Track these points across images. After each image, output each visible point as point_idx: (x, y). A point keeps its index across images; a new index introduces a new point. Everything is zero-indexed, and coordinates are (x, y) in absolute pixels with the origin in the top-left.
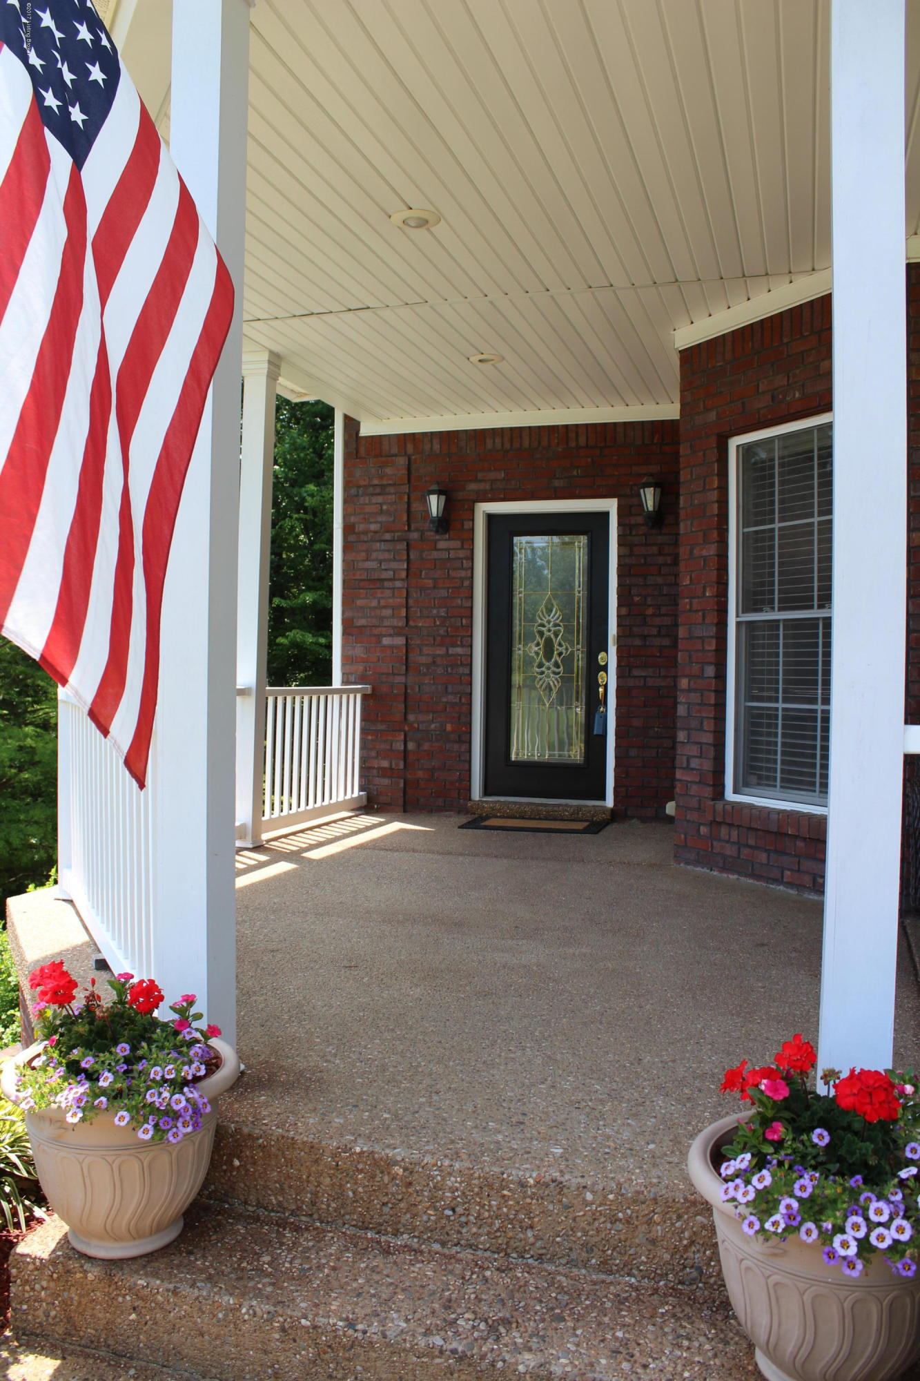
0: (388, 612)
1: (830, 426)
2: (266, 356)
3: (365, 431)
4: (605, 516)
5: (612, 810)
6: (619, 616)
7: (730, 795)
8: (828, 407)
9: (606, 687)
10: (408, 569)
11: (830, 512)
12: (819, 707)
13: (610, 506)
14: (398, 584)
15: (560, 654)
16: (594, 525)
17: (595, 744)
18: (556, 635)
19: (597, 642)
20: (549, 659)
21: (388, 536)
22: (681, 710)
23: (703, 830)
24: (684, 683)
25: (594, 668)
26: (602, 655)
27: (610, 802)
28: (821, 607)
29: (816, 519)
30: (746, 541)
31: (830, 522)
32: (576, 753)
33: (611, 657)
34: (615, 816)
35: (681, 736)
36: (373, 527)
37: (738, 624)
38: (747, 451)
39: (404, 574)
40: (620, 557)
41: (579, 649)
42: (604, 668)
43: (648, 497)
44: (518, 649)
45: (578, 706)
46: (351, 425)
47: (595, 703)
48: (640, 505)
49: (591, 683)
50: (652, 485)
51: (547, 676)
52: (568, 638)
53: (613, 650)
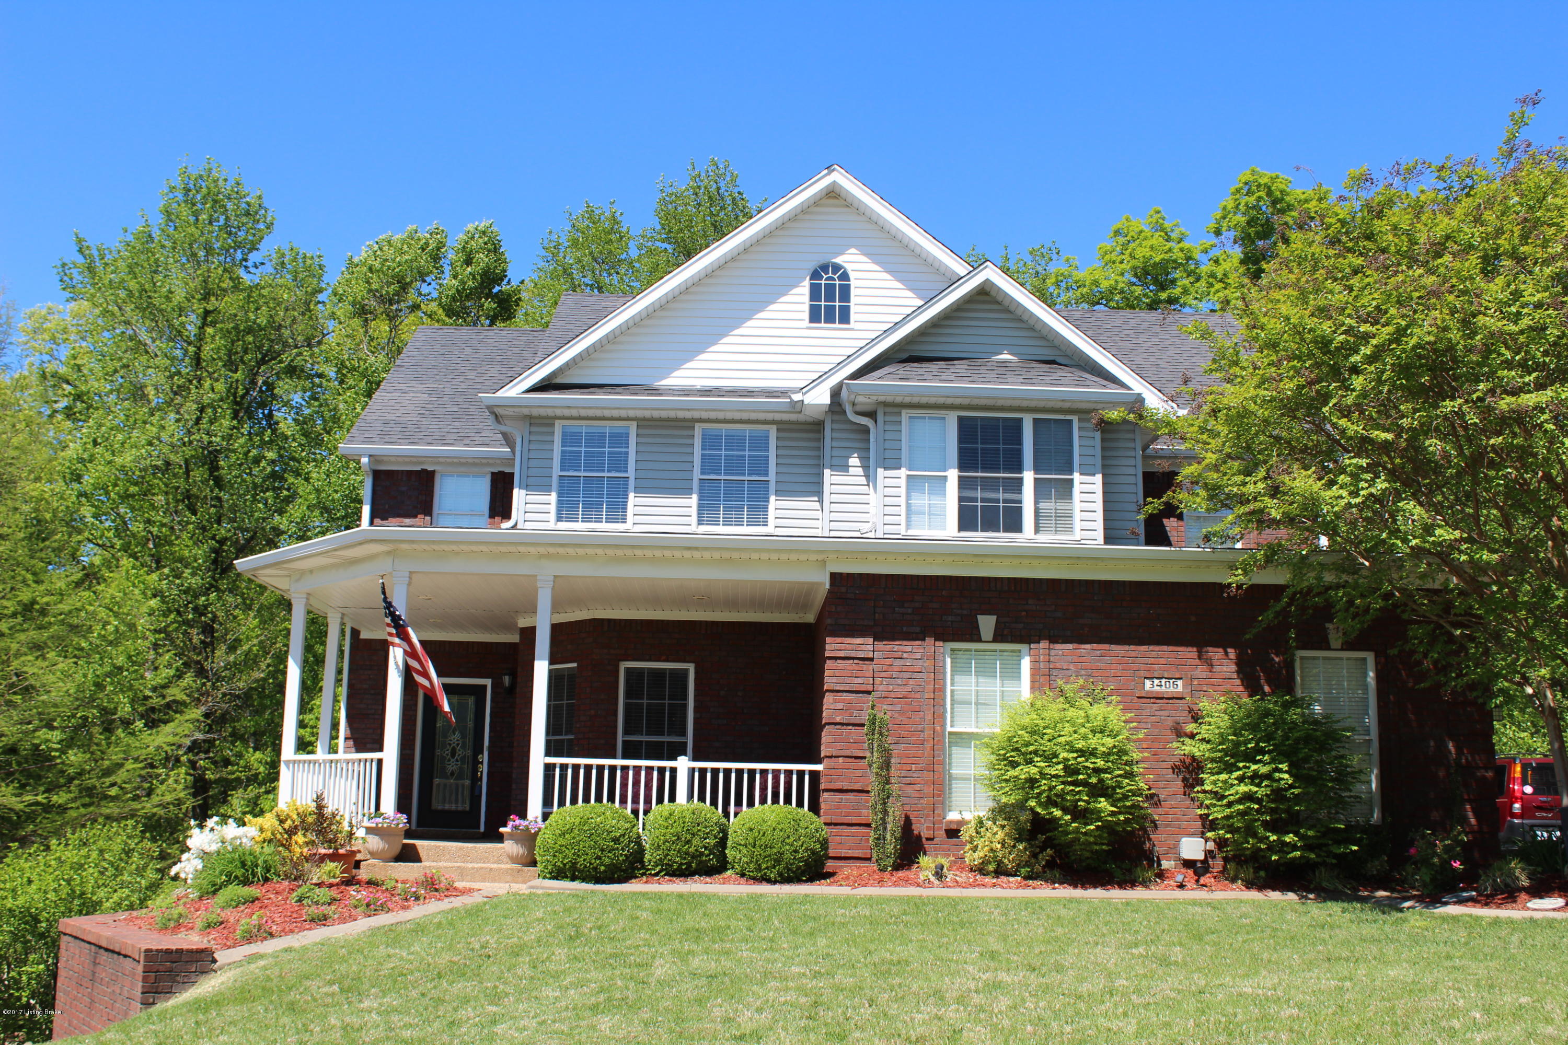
3: (363, 636)
4: (485, 687)
5: (483, 832)
6: (490, 737)
9: (482, 772)
13: (488, 682)
15: (459, 755)
16: (479, 692)
17: (475, 799)
18: (457, 744)
19: (478, 749)
20: (453, 758)
22: (514, 776)
24: (515, 764)
25: (476, 763)
26: (480, 756)
27: (482, 829)
32: (465, 807)
33: (485, 758)
34: (484, 834)
35: (514, 786)
40: (492, 708)
41: (469, 753)
42: (482, 763)
43: (507, 680)
44: (438, 752)
45: (467, 782)
46: (355, 633)
47: (476, 780)
48: (502, 683)
49: (475, 770)
50: (509, 675)
51: (452, 766)
52: (464, 747)
53: (486, 753)
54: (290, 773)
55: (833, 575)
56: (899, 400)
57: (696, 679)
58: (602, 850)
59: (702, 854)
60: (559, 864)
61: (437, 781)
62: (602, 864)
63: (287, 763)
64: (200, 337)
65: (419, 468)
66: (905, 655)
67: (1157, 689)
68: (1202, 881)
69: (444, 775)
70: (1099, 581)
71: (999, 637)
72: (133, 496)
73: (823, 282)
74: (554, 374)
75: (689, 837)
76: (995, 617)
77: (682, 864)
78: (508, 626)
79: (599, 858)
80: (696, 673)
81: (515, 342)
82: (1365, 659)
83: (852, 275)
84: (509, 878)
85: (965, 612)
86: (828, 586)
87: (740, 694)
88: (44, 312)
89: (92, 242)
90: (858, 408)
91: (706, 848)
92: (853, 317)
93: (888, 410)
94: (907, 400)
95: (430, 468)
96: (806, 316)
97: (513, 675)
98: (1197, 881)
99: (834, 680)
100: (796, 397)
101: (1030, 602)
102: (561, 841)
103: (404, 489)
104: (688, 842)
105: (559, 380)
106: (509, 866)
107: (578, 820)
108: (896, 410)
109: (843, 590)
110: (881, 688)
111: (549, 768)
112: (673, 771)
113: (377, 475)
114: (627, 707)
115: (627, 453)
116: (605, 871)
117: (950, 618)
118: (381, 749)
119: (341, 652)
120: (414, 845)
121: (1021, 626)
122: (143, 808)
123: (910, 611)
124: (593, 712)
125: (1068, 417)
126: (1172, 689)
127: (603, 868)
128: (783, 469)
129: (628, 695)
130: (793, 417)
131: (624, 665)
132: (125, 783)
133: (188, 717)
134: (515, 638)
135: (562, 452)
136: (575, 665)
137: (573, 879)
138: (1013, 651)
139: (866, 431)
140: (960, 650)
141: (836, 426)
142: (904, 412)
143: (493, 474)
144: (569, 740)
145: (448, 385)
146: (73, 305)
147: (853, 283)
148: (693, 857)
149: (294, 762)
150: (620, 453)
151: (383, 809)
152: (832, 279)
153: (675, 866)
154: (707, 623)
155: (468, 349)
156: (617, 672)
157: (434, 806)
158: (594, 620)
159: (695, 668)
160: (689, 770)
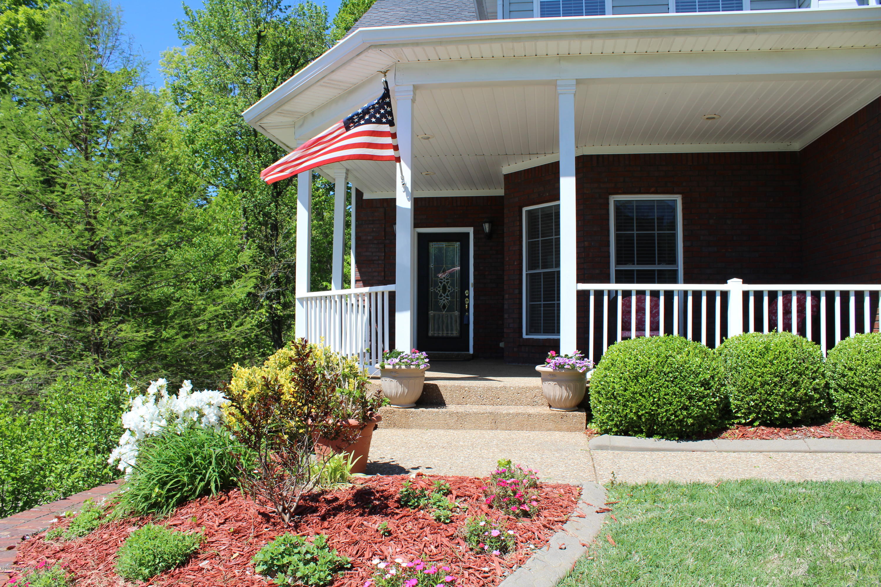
0: (376, 274)
1: (559, 206)
2: (345, 171)
3: (366, 197)
4: (468, 234)
5: (472, 355)
6: (474, 275)
7: (525, 336)
8: (558, 199)
9: (469, 305)
10: (385, 256)
11: (559, 234)
12: (556, 302)
13: (470, 230)
14: (380, 262)
15: (449, 291)
16: (463, 238)
17: (465, 327)
18: (447, 283)
19: (465, 285)
20: (444, 294)
21: (375, 242)
22: (506, 307)
23: (515, 349)
24: (507, 296)
25: (463, 297)
26: (467, 291)
28: (556, 267)
29: (554, 237)
30: (529, 245)
31: (559, 238)
32: (455, 333)
33: (471, 292)
34: (473, 357)
36: (369, 238)
37: (527, 274)
38: (529, 212)
39: (383, 258)
40: (475, 251)
41: (457, 289)
42: (468, 297)
43: (487, 227)
44: (432, 289)
45: (457, 313)
46: (359, 194)
47: (464, 311)
48: (483, 230)
49: (463, 303)
50: (488, 222)
51: (444, 300)
52: (452, 285)
53: (471, 289)
54: (304, 310)
57: (684, 209)
58: (690, 398)
59: (811, 398)
60: (631, 415)
61: (431, 313)
62: (689, 416)
63: (301, 300)
64: (257, 53)
69: (437, 308)
72: (225, 151)
75: (795, 377)
77: (787, 412)
79: (686, 408)
80: (683, 203)
84: (551, 425)
88: (172, 52)
89: (193, 8)
91: (815, 389)
97: (492, 223)
102: (634, 388)
104: (795, 384)
106: (546, 410)
107: (653, 361)
111: (582, 297)
112: (725, 295)
114: (618, 238)
116: (692, 424)
118: (393, 282)
119: (347, 225)
120: (436, 385)
122: (225, 336)
124: (586, 243)
127: (690, 421)
129: (618, 228)
131: (613, 199)
132: (210, 320)
133: (251, 275)
137: (650, 435)
146: (187, 48)
148: (801, 402)
149: (307, 299)
151: (399, 347)
153: (777, 415)
156: (608, 204)
157: (430, 334)
158: (583, 156)
159: (683, 199)
160: (746, 294)
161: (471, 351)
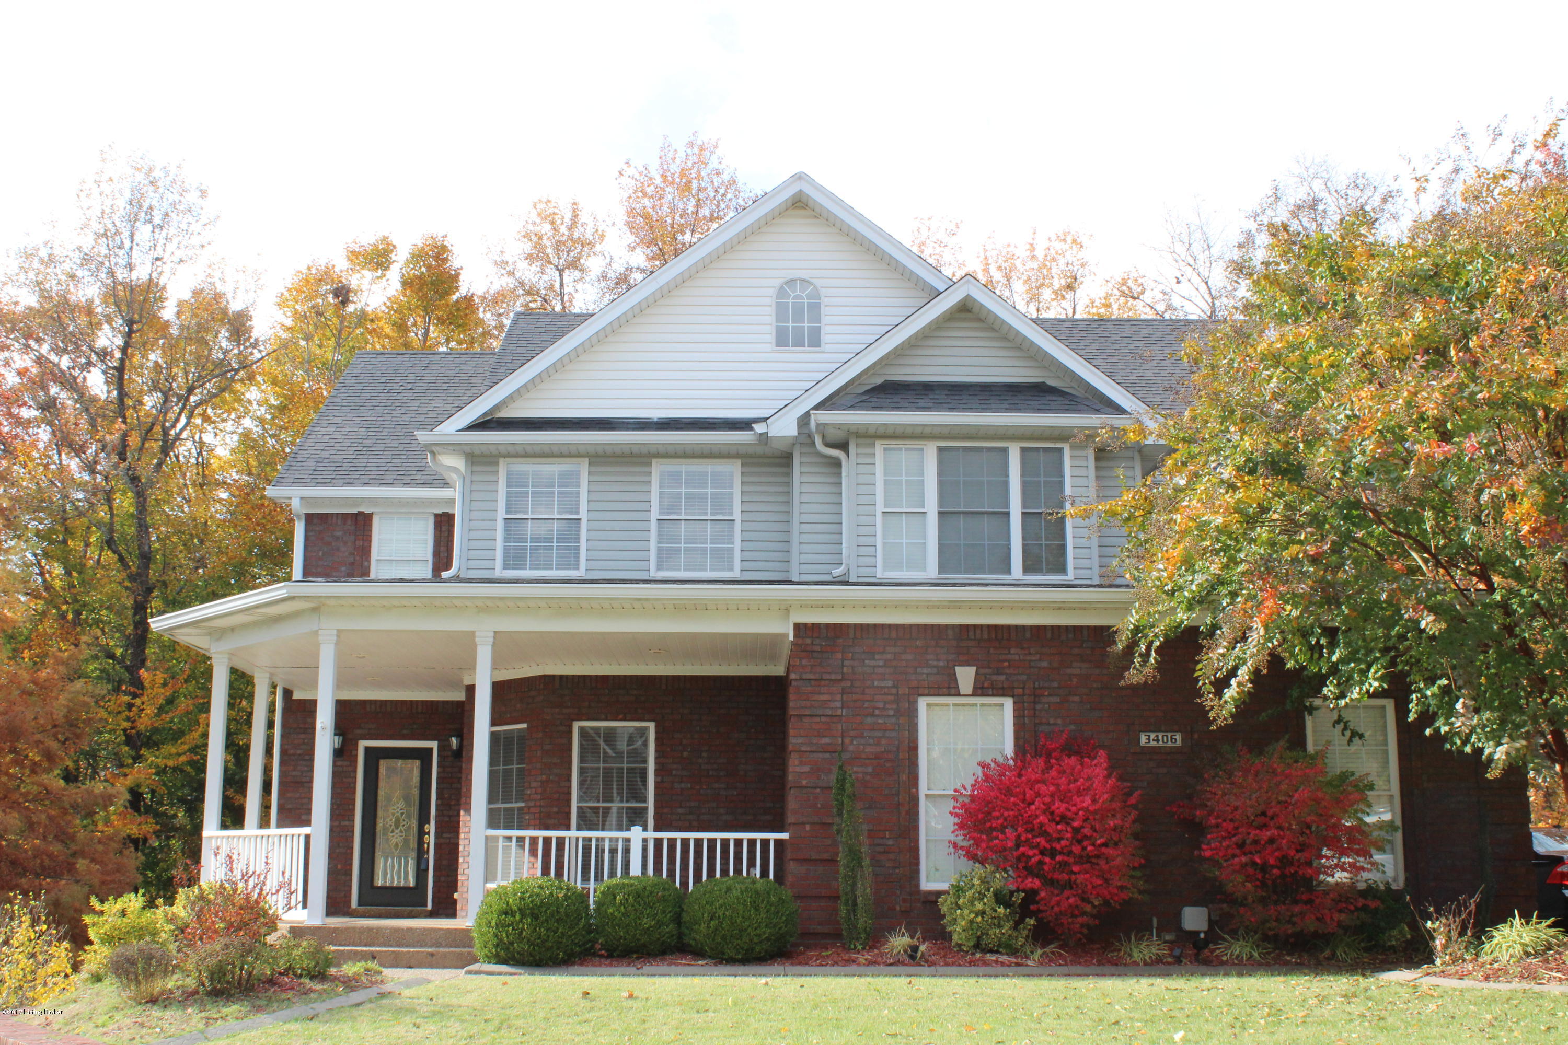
3: (296, 696)
4: (431, 750)
5: (432, 911)
6: (437, 805)
9: (429, 844)
13: (434, 745)
15: (404, 826)
16: (424, 755)
17: (422, 876)
18: (402, 816)
19: (424, 819)
20: (397, 829)
25: (422, 833)
26: (427, 826)
28: (516, 802)
29: (515, 766)
32: (411, 881)
33: (432, 827)
34: (432, 914)
35: (461, 860)
36: (299, 752)
40: (438, 773)
41: (414, 823)
42: (428, 833)
43: (454, 742)
44: (380, 823)
45: (411, 856)
46: (287, 693)
47: (422, 852)
48: (450, 745)
49: (420, 842)
50: (457, 736)
51: (393, 839)
52: (408, 817)
53: (433, 822)
55: (797, 626)
56: (872, 431)
57: (657, 739)
63: (209, 840)
65: (355, 511)
66: (877, 712)
67: (1153, 743)
68: (1202, 956)
70: (1088, 627)
71: (980, 690)
73: (790, 301)
74: (497, 407)
76: (974, 669)
78: (454, 684)
80: (657, 733)
81: (463, 367)
82: (1384, 707)
83: (823, 292)
84: (447, 963)
85: (941, 664)
86: (791, 638)
87: (704, 754)
90: (830, 439)
92: (825, 338)
93: (861, 441)
94: (881, 431)
95: (367, 511)
96: (772, 338)
97: (460, 736)
98: (1197, 955)
99: (800, 741)
100: (759, 428)
101: (1012, 651)
103: (339, 534)
105: (504, 414)
106: (447, 949)
108: (868, 441)
109: (809, 641)
110: (851, 748)
113: (310, 519)
114: (582, 771)
115: (578, 493)
117: (925, 671)
118: (307, 823)
119: (270, 725)
121: (1003, 678)
123: (881, 663)
124: (544, 777)
125: (1058, 445)
126: (1170, 744)
128: (748, 507)
129: (582, 758)
130: (760, 450)
131: (576, 725)
134: (460, 696)
135: (508, 492)
136: (524, 726)
138: (996, 705)
139: (837, 464)
140: (937, 705)
141: (805, 460)
142: (878, 443)
143: (436, 515)
144: (520, 809)
145: (388, 417)
147: (824, 301)
149: (217, 839)
150: (571, 493)
151: (311, 888)
152: (801, 297)
154: (667, 677)
155: (411, 377)
156: (570, 732)
157: (379, 882)
158: (545, 676)
159: (656, 727)
160: (645, 841)
161: (429, 907)
